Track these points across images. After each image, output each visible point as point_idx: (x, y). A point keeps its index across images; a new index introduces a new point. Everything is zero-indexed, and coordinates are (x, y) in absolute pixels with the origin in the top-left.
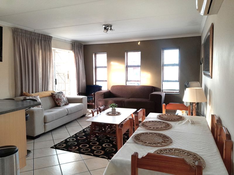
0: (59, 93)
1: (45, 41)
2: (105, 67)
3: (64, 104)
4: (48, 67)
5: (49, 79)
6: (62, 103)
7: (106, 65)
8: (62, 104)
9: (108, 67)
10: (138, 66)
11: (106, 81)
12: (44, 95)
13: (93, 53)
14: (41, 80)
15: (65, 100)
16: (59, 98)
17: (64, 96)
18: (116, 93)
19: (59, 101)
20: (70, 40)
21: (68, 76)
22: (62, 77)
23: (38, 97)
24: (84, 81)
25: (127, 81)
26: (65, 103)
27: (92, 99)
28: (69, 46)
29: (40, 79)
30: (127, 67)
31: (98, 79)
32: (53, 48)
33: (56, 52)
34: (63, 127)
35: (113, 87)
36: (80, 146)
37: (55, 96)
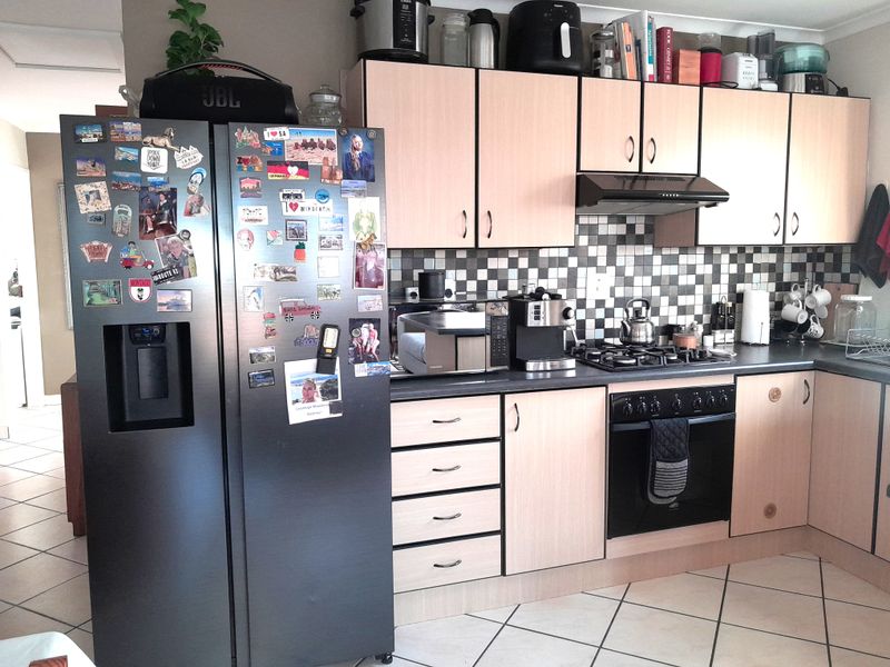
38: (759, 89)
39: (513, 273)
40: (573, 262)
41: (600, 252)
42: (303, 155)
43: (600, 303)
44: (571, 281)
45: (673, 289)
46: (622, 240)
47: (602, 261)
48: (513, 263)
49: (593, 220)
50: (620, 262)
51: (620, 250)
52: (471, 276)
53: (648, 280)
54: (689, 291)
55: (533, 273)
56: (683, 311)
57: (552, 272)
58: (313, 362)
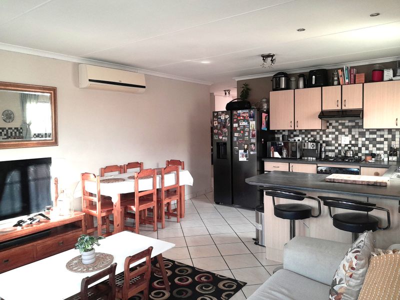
36: (190, 280)
38: (392, 80)
39: (318, 136)
40: (337, 133)
41: (346, 130)
42: (243, 115)
43: (346, 145)
44: (336, 139)
45: (374, 142)
46: (354, 127)
47: (347, 133)
48: (318, 133)
49: (343, 122)
50: (353, 133)
51: (353, 130)
52: (306, 136)
53: (364, 139)
54: (382, 143)
55: (324, 136)
56: (378, 149)
57: (330, 136)
58: (243, 151)
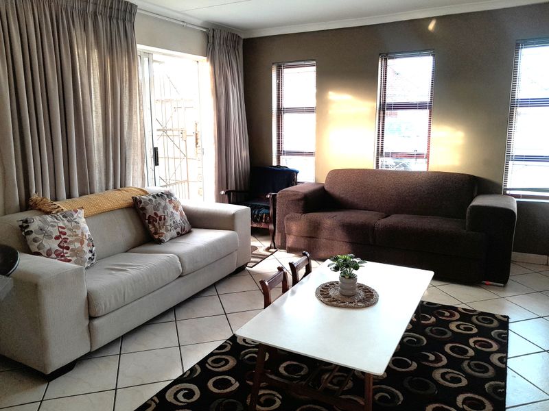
0: (161, 195)
1: (110, 17)
2: (310, 110)
3: (174, 233)
4: (126, 110)
5: (130, 149)
6: (167, 230)
7: (312, 103)
8: (167, 236)
9: (318, 109)
10: (421, 106)
11: (311, 154)
12: (108, 205)
13: (273, 64)
14: (99, 153)
15: (178, 218)
16: (160, 213)
17: (176, 208)
18: (342, 196)
19: (156, 224)
20: (199, 22)
21: (197, 139)
22: (176, 140)
23: (81, 213)
24: (245, 153)
25: (380, 153)
26: (179, 230)
27: (266, 211)
28: (198, 41)
29: (99, 150)
30: (384, 108)
31: (286, 147)
32: (139, 47)
33: (154, 61)
34: (165, 319)
35: (335, 174)
37: (143, 209)
